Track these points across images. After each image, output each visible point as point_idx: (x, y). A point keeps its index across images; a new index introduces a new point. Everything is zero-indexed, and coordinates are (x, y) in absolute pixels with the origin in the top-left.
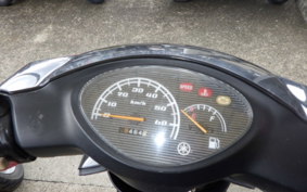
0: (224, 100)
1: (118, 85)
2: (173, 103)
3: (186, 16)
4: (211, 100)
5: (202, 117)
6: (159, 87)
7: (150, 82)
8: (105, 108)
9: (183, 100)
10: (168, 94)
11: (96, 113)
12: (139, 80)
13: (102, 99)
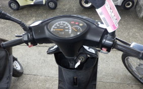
0: (81, 25)
1: (57, 23)
2: (70, 26)
3: (89, 14)
4: (78, 25)
5: (76, 28)
6: (66, 23)
7: (64, 22)
8: (54, 28)
9: (72, 25)
10: (68, 24)
11: (52, 30)
12: (62, 22)
13: (53, 27)
